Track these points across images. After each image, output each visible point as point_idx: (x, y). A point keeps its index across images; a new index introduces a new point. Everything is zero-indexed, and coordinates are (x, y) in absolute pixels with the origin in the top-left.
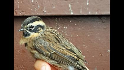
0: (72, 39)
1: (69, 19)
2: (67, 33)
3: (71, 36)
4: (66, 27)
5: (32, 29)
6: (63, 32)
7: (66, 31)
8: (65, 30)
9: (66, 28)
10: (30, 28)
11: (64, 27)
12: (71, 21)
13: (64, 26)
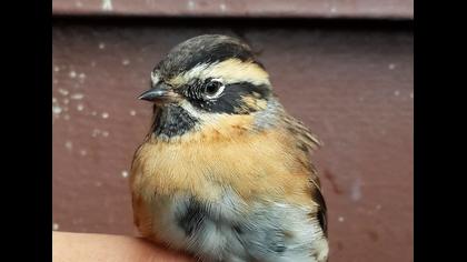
0: (109, 130)
1: (95, 34)
2: (85, 102)
3: (105, 116)
4: (78, 72)
5: (208, 97)
6: (68, 96)
7: (80, 91)
8: (77, 86)
9: (82, 76)
10: (202, 90)
11: (68, 71)
12: (102, 46)
13: (71, 66)
